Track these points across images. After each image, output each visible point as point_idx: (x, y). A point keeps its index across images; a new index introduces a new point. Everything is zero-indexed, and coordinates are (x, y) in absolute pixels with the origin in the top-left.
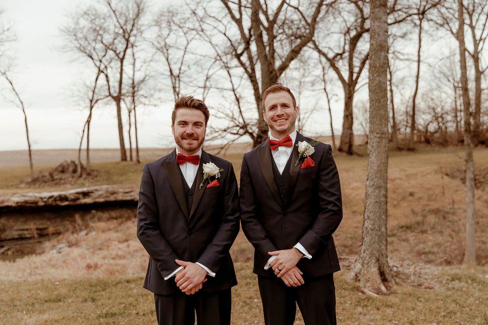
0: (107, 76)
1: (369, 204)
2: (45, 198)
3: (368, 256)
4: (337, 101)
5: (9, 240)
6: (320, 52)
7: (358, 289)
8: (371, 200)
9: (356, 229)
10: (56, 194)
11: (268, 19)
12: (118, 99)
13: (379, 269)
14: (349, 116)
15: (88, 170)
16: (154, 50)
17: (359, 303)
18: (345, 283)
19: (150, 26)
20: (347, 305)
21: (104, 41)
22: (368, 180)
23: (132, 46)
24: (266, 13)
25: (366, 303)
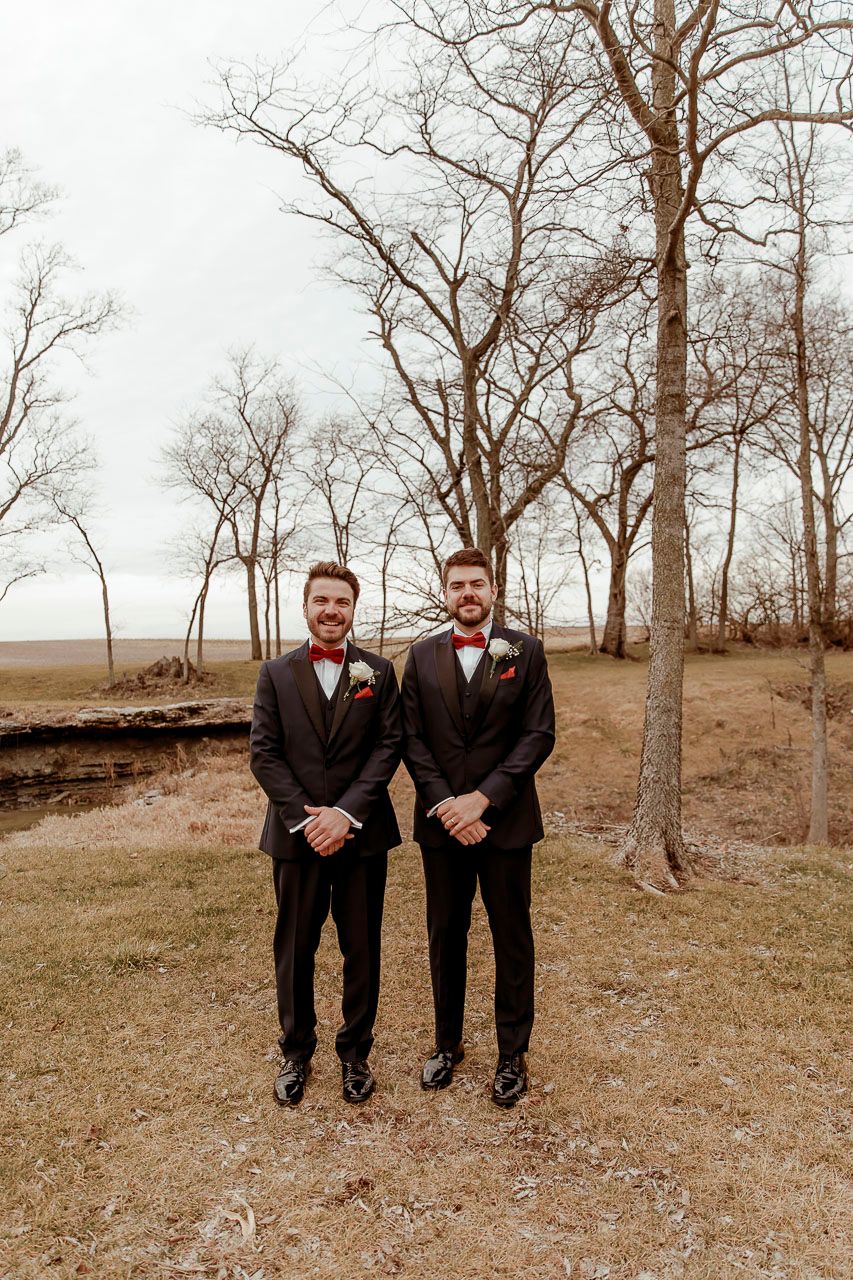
0: (234, 525)
1: (651, 739)
2: (130, 715)
3: (648, 826)
4: (598, 570)
5: (72, 781)
6: (572, 491)
7: (629, 881)
8: (654, 733)
9: (628, 779)
10: (147, 709)
11: (490, 438)
12: (250, 562)
13: (667, 848)
14: (618, 596)
15: (199, 673)
16: (309, 486)
17: (631, 905)
18: (609, 869)
19: (303, 448)
20: (611, 909)
21: (231, 470)
22: (648, 697)
23: (276, 477)
24: (487, 430)
25: (643, 906)
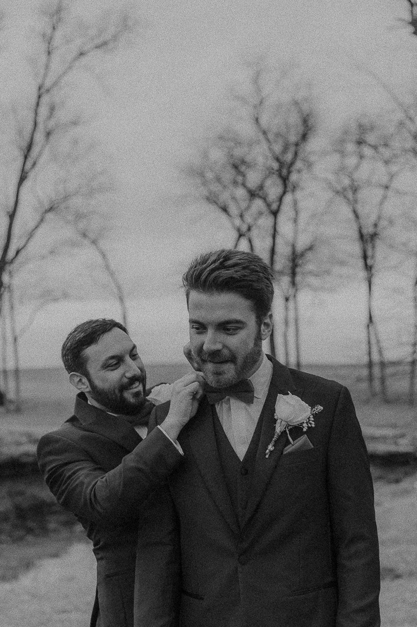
0: (250, 241)
21: (248, 184)
23: (294, 188)
